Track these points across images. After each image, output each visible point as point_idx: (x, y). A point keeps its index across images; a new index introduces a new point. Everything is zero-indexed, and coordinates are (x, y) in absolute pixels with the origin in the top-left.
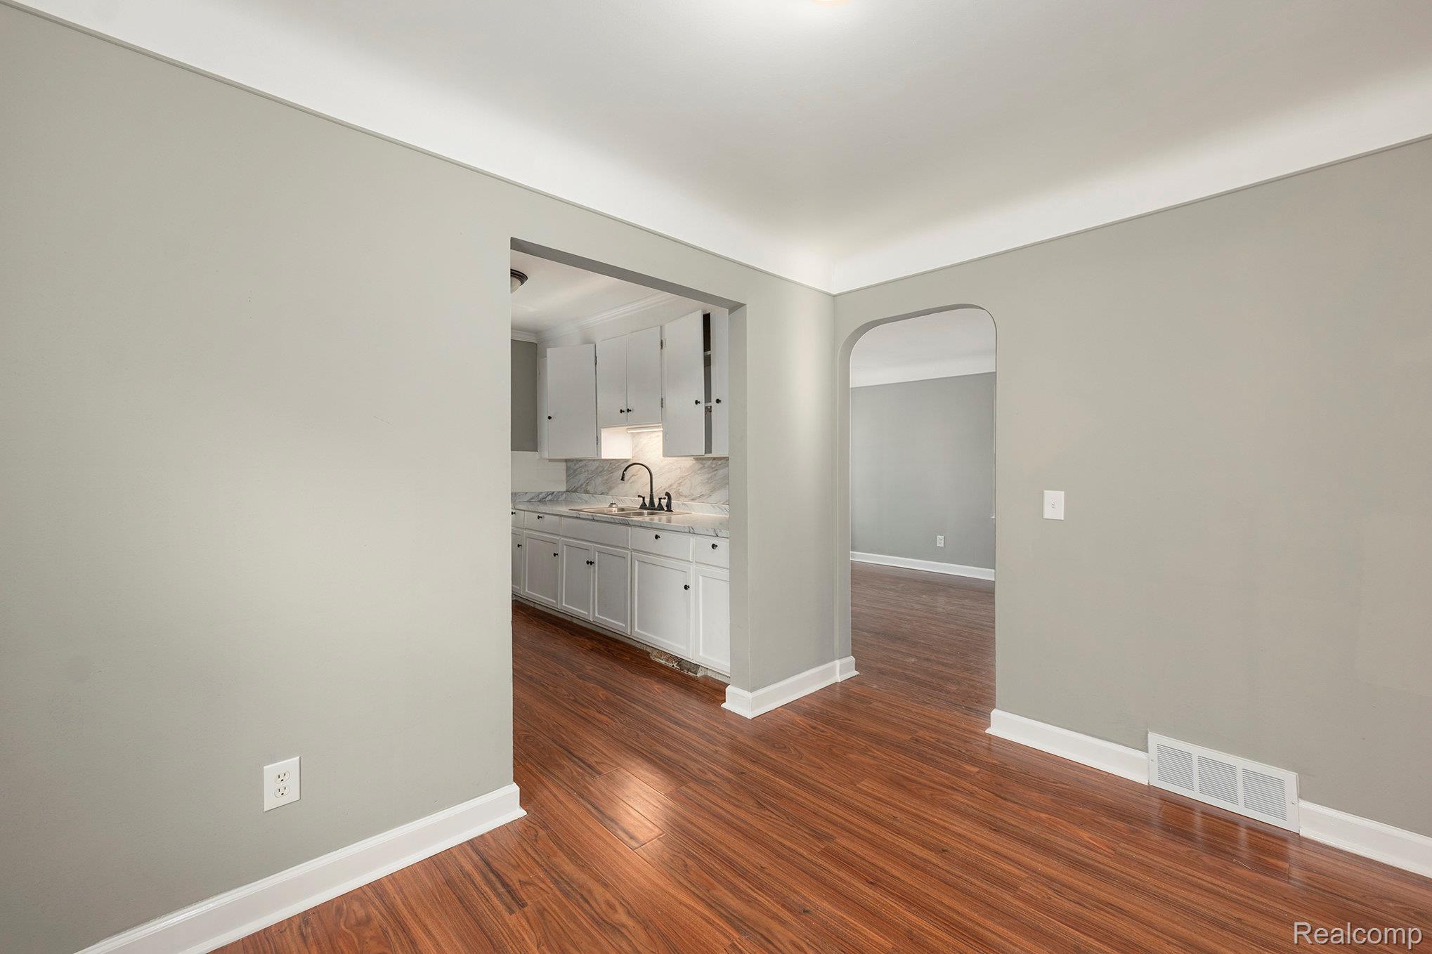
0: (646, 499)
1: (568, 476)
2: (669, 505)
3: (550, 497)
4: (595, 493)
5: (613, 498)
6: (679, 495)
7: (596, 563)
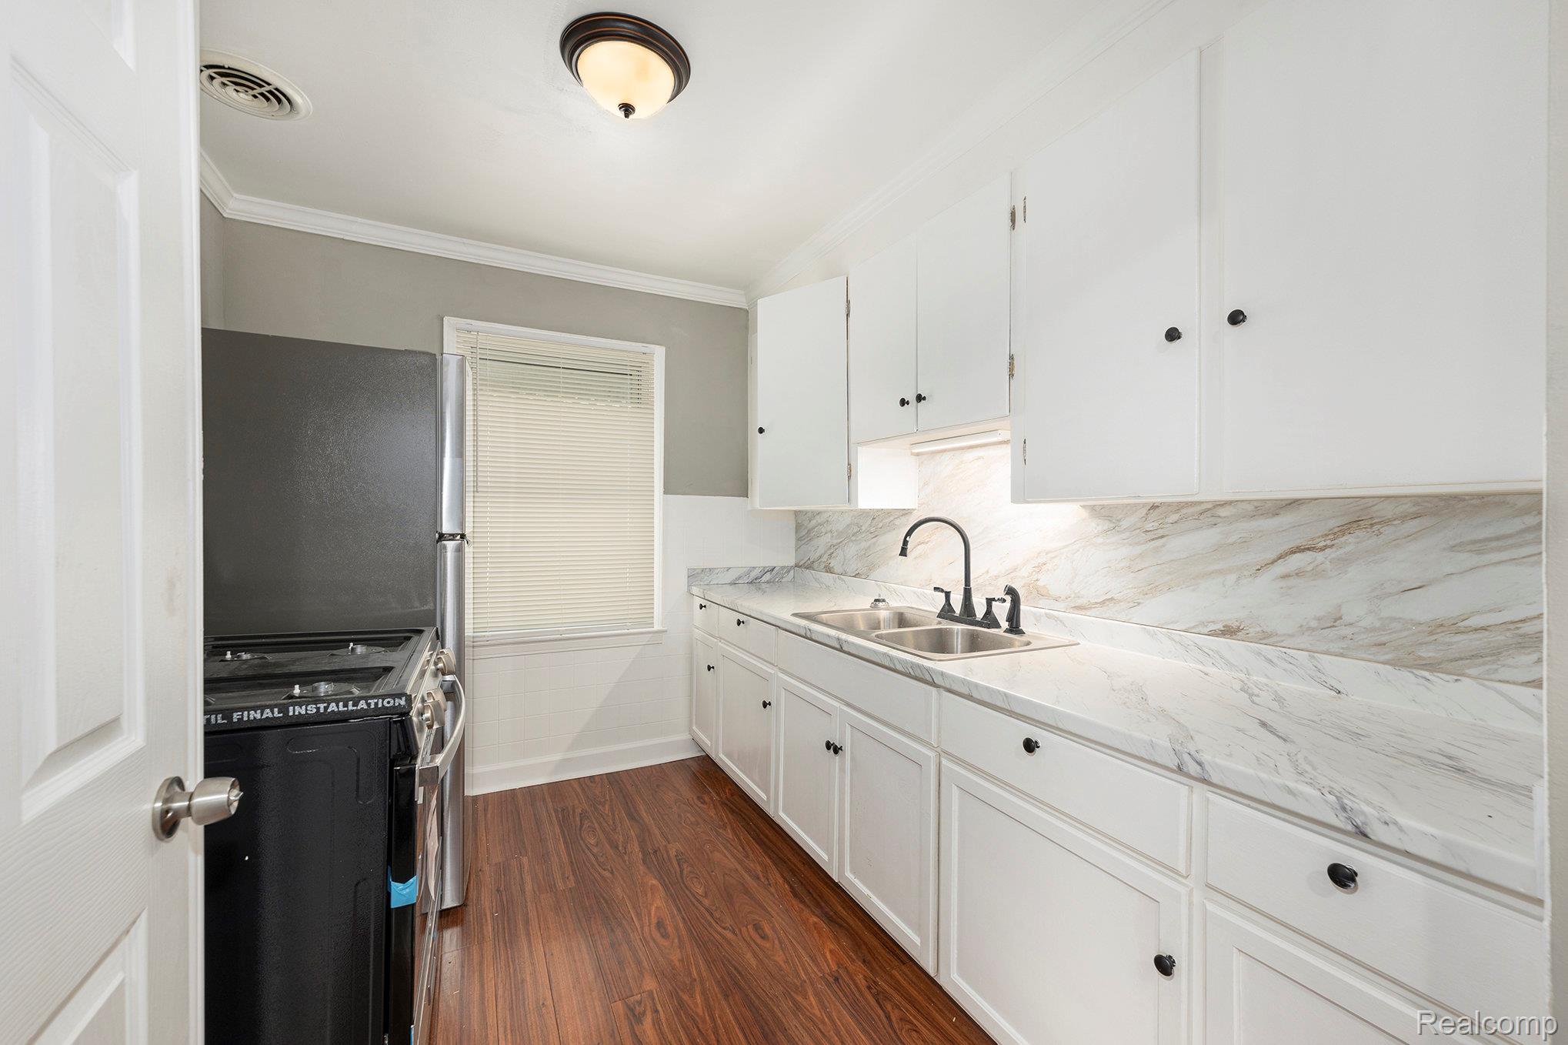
0: (952, 596)
1: (799, 539)
2: (1014, 617)
3: (767, 577)
4: (844, 574)
5: (879, 586)
6: (1041, 593)
7: (847, 748)
